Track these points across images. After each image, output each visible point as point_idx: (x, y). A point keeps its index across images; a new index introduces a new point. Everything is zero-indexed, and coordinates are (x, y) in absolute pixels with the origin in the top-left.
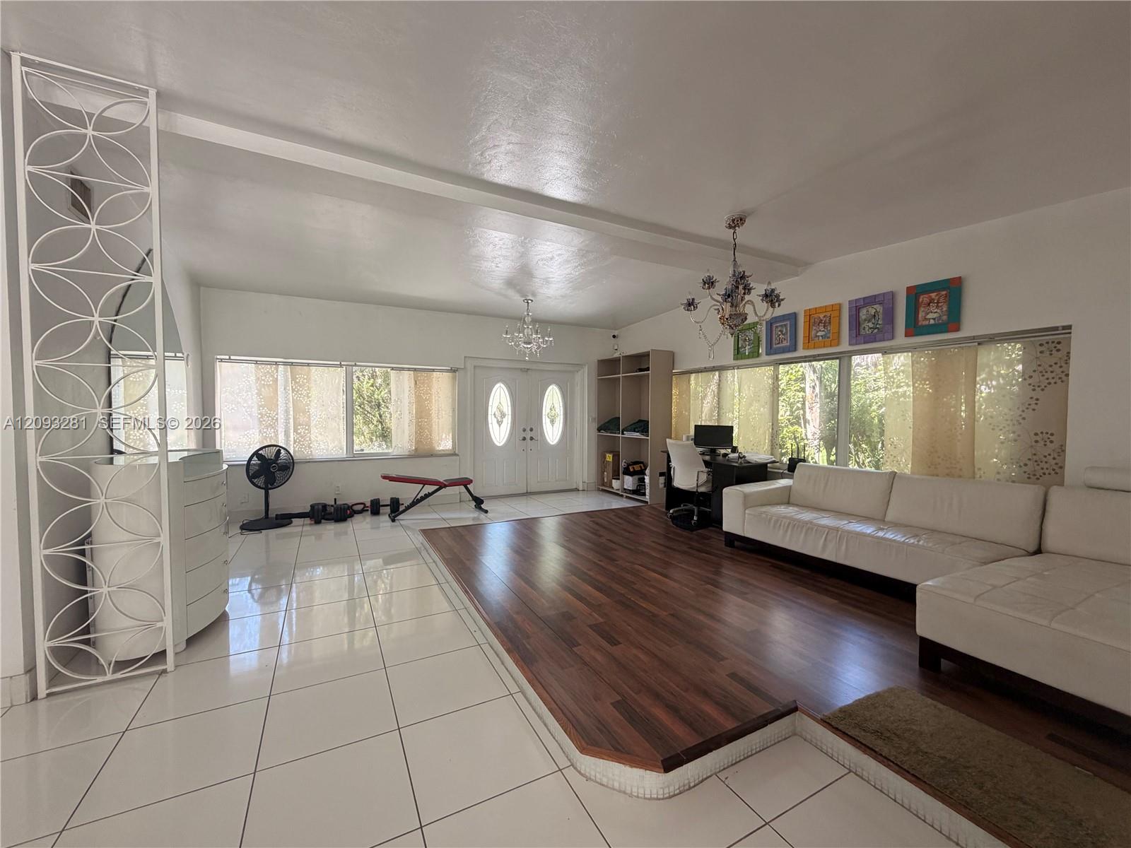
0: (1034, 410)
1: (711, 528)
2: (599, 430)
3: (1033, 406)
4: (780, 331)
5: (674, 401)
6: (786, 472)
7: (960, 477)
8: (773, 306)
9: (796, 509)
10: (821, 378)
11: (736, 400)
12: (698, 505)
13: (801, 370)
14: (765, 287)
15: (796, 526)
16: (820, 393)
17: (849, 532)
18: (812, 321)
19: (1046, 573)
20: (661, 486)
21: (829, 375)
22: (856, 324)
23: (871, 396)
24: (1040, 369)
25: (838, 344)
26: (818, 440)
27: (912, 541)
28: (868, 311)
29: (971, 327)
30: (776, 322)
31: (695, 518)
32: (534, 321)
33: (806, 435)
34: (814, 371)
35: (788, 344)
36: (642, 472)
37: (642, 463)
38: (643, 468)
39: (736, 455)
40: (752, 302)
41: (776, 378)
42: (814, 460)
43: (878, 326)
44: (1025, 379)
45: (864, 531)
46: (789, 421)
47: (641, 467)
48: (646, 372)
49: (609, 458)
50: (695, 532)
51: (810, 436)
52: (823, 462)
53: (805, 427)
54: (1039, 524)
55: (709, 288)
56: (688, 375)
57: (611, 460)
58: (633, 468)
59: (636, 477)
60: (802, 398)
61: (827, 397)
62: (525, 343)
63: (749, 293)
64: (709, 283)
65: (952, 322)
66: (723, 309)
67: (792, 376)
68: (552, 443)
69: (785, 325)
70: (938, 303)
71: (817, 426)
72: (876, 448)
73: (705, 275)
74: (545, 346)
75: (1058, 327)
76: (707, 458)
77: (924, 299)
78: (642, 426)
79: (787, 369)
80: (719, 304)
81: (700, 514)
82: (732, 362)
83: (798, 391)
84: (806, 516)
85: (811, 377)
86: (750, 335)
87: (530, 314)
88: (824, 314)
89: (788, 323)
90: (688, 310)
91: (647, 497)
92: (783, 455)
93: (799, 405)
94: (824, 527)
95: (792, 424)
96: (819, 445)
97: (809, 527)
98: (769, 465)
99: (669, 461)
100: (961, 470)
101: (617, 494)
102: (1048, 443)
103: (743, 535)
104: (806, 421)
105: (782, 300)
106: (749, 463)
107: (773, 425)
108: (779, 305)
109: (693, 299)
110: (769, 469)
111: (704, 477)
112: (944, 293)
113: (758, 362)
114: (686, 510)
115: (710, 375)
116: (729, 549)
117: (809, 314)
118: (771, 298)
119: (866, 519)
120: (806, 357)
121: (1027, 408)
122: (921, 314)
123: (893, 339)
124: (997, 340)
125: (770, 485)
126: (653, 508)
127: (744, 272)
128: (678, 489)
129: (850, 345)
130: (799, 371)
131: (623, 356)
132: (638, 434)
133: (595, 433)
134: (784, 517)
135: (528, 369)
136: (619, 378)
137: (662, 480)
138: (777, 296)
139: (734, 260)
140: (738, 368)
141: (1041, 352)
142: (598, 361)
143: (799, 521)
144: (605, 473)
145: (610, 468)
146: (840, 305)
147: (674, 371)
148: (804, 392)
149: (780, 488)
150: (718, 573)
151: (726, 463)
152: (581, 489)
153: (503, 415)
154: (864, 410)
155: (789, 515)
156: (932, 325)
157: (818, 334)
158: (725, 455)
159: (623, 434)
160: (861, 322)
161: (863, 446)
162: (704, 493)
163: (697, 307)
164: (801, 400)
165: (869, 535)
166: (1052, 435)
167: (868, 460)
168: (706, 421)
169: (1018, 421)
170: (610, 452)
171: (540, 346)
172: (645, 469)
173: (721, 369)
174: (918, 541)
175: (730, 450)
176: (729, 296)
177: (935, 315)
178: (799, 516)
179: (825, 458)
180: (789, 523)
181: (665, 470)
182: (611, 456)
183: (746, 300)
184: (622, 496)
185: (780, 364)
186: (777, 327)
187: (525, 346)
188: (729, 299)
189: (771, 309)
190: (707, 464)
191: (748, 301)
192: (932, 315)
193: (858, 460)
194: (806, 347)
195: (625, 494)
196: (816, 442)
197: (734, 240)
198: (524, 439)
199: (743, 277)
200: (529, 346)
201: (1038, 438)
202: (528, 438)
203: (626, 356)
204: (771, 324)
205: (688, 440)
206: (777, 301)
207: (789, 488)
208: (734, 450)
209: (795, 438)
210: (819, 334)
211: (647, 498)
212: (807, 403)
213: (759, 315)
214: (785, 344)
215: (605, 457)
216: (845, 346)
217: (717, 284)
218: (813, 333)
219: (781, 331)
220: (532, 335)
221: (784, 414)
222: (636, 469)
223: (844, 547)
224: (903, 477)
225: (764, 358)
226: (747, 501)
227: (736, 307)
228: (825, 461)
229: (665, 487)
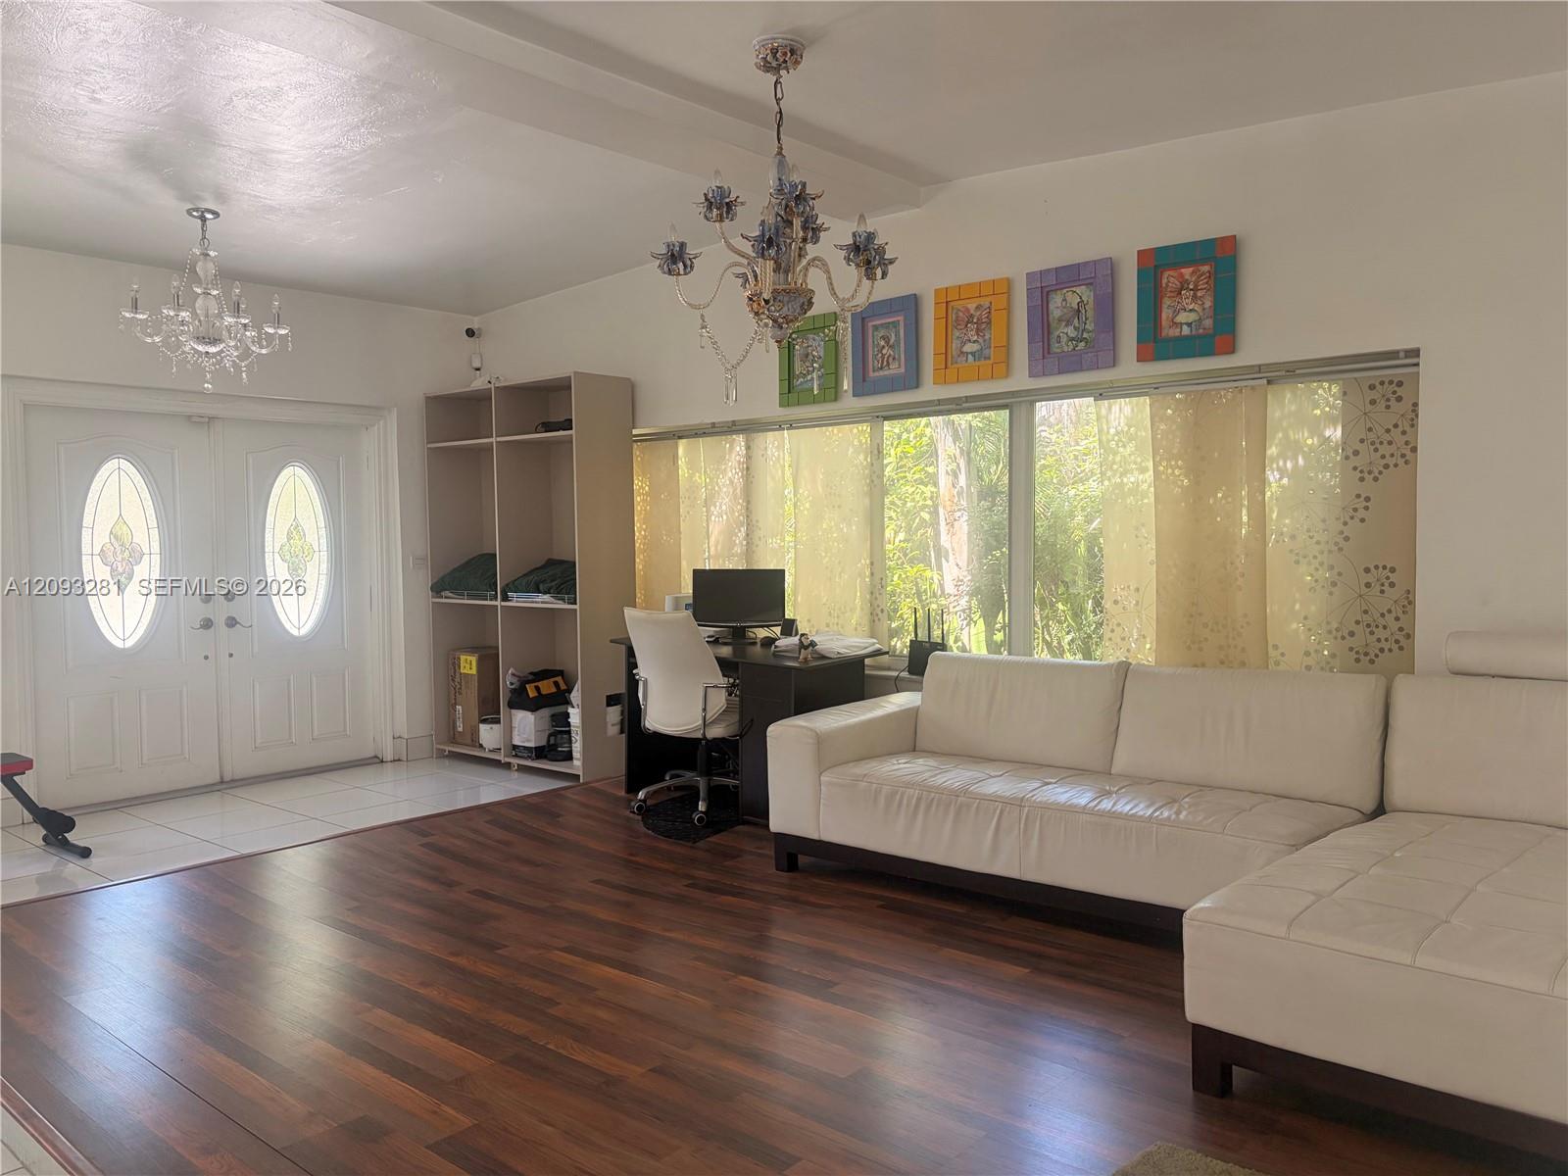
0: (1363, 520)
1: (740, 828)
2: (438, 588)
3: (1361, 513)
4: (883, 338)
5: (638, 508)
6: (905, 674)
7: (1243, 664)
8: (871, 276)
9: (932, 762)
10: (969, 453)
11: (789, 506)
12: (708, 773)
13: (928, 431)
14: (853, 226)
15: (935, 802)
16: (969, 486)
17: (1046, 807)
18: (952, 317)
19: (1397, 855)
20: (613, 730)
21: (987, 443)
22: (1042, 328)
23: (1072, 493)
24: (1372, 436)
25: (1007, 374)
26: (966, 598)
27: (1166, 814)
28: (1064, 300)
29: (1256, 345)
30: (875, 316)
31: (702, 806)
32: (228, 275)
33: (942, 586)
34: (956, 438)
35: (903, 370)
36: (561, 698)
37: (561, 673)
38: (563, 687)
39: (795, 640)
40: (825, 264)
41: (878, 452)
42: (960, 644)
43: (1085, 335)
44: (1347, 458)
45: (1075, 801)
46: (905, 555)
47: (556, 684)
48: (561, 433)
49: (469, 664)
50: (701, 844)
51: (950, 588)
52: (979, 648)
53: (940, 568)
54: (1378, 755)
55: (721, 219)
56: (670, 442)
57: (474, 671)
58: (537, 689)
59: (546, 712)
60: (931, 498)
61: (982, 496)
62: (201, 339)
63: (816, 240)
64: (721, 205)
65: (1221, 335)
66: (756, 277)
67: (908, 449)
68: (295, 632)
69: (895, 324)
70: (1195, 290)
71: (963, 564)
72: (1083, 611)
73: (710, 184)
74: (264, 351)
75: (1398, 352)
76: (726, 651)
77: (1169, 279)
78: (558, 576)
79: (897, 431)
80: (745, 262)
81: (717, 795)
82: (778, 412)
83: (922, 483)
84: (955, 777)
85: (947, 448)
86: (817, 346)
87: (212, 254)
88: (978, 301)
89: (901, 318)
90: (670, 272)
91: (577, 763)
92: (894, 633)
93: (926, 516)
94: (993, 799)
95: (912, 562)
96: (970, 609)
97: (959, 803)
98: (867, 661)
99: (632, 664)
100: (1243, 650)
101: (496, 763)
102: (1386, 588)
103: (815, 836)
104: (940, 552)
105: (891, 262)
106: (824, 657)
107: (872, 564)
108: (884, 275)
109: (682, 245)
110: (866, 672)
111: (719, 701)
112: (1206, 268)
113: (836, 413)
114: (677, 788)
115: (724, 442)
116: (785, 877)
117: (947, 300)
118: (866, 254)
119: (1075, 772)
120: (940, 402)
121: (1352, 518)
122: (1166, 314)
123: (1114, 366)
124: (1300, 375)
125: (871, 710)
126: (594, 790)
127: (804, 185)
128: (657, 735)
129: (1032, 375)
130: (922, 435)
131: (496, 388)
132: (547, 597)
133: (424, 597)
134: (908, 785)
135: (212, 419)
136: (489, 448)
137: (614, 714)
138: (881, 251)
139: (780, 153)
140: (791, 427)
141: (1373, 402)
142: (428, 399)
143: (940, 790)
144: (459, 708)
145: (471, 695)
146: (1009, 282)
147: (635, 432)
148: (936, 484)
149: (895, 713)
150: (761, 941)
151: (773, 661)
152: (389, 757)
153: (136, 556)
154: (1058, 526)
155: (919, 778)
156: (1186, 337)
157: (965, 349)
158: (769, 642)
159: (505, 598)
160: (1053, 325)
161: (1060, 606)
162: (723, 740)
163: (692, 267)
164: (929, 502)
165: (1084, 810)
166: (1393, 570)
167: (1069, 637)
168: (717, 557)
169: (1336, 544)
170: (472, 649)
171: (246, 353)
172: (570, 691)
173: (749, 428)
174: (1178, 813)
175: (778, 630)
176: (770, 243)
177: (1192, 317)
178: (940, 780)
179: (982, 637)
180: (919, 799)
181: (621, 688)
182: (474, 659)
183: (808, 257)
184: (508, 766)
185: (886, 418)
186: (876, 328)
187: (200, 348)
188: (772, 252)
189: (866, 283)
190: (726, 666)
191: (814, 259)
192: (1185, 316)
193: (1047, 637)
194: (942, 380)
195: (515, 761)
196: (964, 602)
197: (778, 101)
198: (207, 624)
199: (800, 198)
200: (213, 350)
201: (1370, 578)
202: (220, 620)
203: (505, 387)
204: (863, 319)
205: (676, 608)
206: (879, 264)
207: (912, 715)
208: (789, 627)
209: (919, 594)
210: (969, 348)
211: (577, 765)
212: (941, 511)
213: (841, 297)
214: (896, 369)
215: (456, 664)
216: (1020, 379)
217: (739, 209)
218: (955, 345)
219: (886, 339)
220: (220, 316)
221: (894, 536)
222: (544, 691)
223: (1035, 842)
224: (1144, 673)
225: (850, 403)
226: (826, 753)
227: (787, 272)
228: (983, 645)
229: (622, 732)
